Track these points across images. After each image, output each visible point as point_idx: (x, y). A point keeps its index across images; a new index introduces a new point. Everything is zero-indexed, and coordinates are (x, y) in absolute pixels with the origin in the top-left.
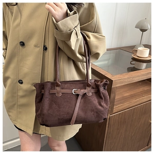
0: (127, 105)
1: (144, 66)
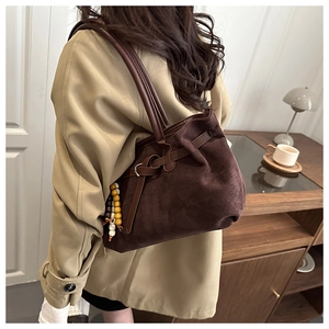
1: (282, 182)
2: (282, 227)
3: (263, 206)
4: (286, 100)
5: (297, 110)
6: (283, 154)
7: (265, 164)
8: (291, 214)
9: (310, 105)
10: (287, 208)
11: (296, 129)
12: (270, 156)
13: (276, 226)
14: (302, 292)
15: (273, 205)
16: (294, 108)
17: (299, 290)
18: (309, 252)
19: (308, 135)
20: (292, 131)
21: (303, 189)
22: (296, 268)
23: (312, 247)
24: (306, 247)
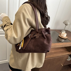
0: (52, 56)
1: (63, 40)
2: (63, 50)
3: (59, 46)
4: (64, 23)
5: (66, 25)
6: (63, 34)
7: (59, 37)
8: (65, 47)
9: (69, 24)
10: (64, 46)
11: (66, 29)
12: (60, 35)
13: (62, 50)
14: (68, 65)
15: (61, 45)
16: (65, 25)
17: (67, 64)
18: (69, 56)
19: (69, 31)
20: (65, 29)
21: (68, 42)
22: (66, 59)
23: (70, 55)
24: (69, 55)
